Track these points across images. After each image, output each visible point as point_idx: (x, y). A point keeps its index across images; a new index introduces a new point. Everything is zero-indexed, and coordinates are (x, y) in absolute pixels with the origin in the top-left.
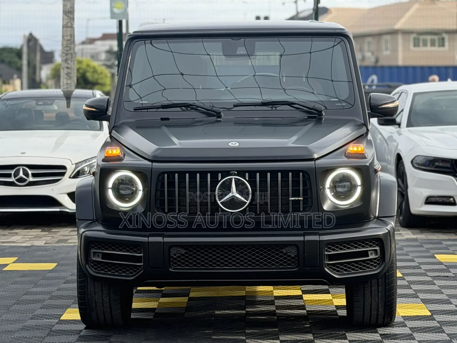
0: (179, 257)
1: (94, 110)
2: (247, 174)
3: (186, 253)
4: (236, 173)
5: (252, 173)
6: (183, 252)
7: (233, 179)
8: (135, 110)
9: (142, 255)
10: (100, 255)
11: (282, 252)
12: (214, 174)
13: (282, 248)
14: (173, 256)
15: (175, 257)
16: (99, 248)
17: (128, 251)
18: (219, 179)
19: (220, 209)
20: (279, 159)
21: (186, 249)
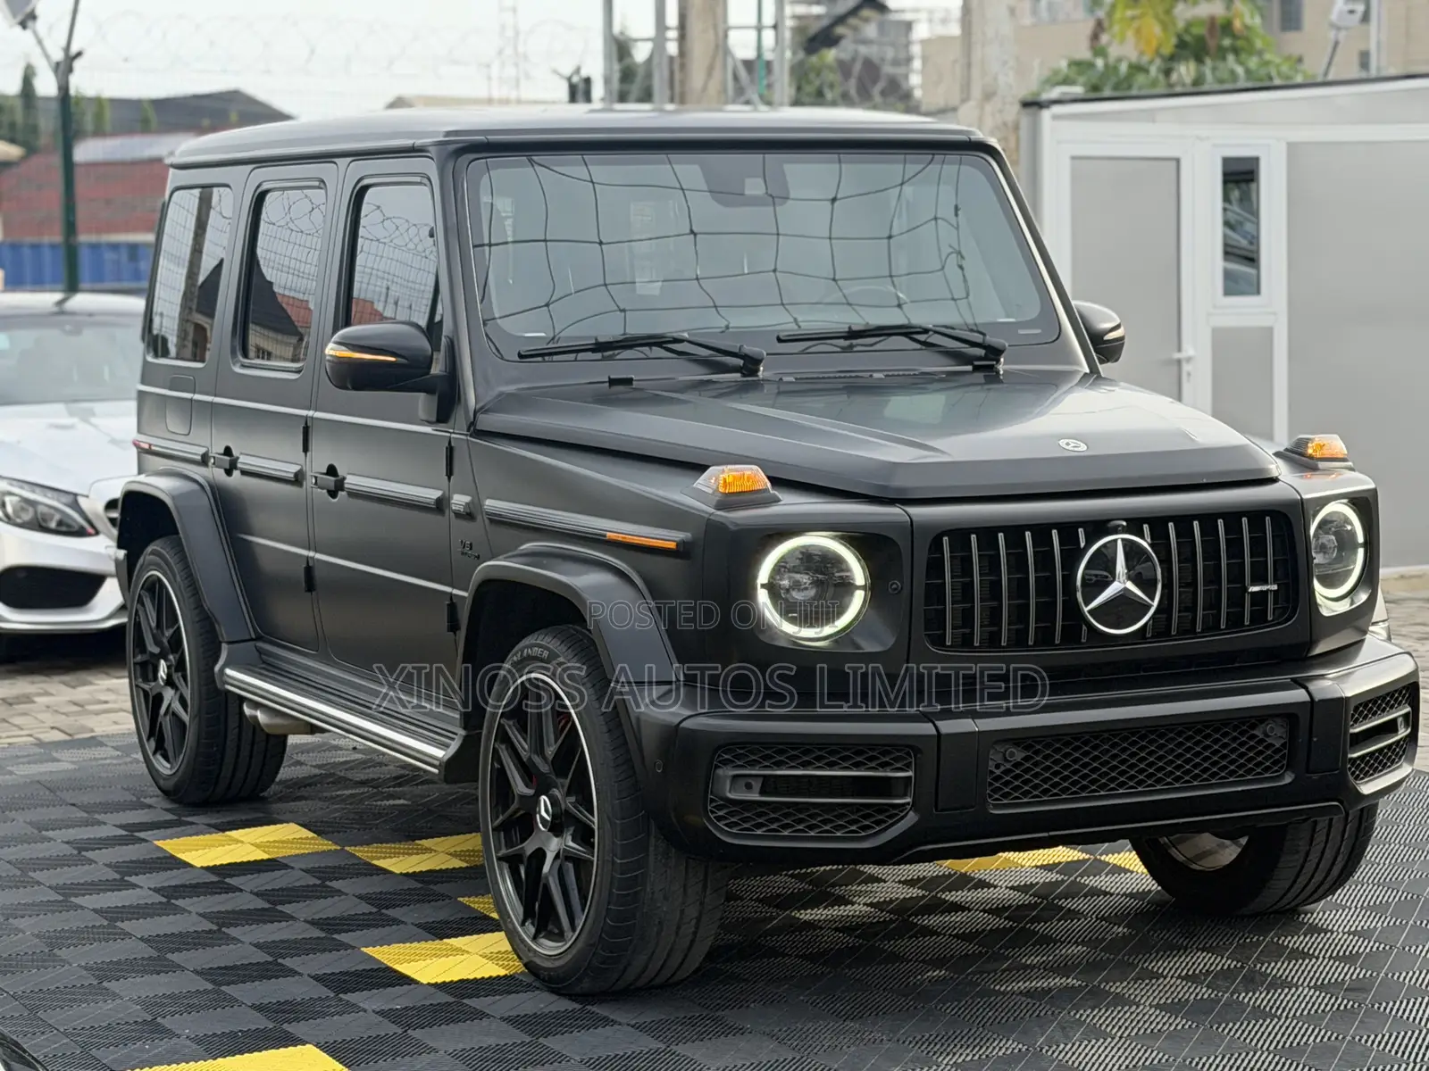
0: (1007, 772)
1: (393, 359)
2: (1146, 527)
3: (1026, 759)
4: (1124, 523)
5: (1157, 523)
6: (1019, 755)
7: (1120, 543)
8: (521, 356)
9: (910, 773)
10: (757, 785)
11: (1253, 737)
12: (1068, 529)
13: (1253, 727)
14: (993, 769)
15: (998, 772)
16: (752, 764)
17: (857, 765)
18: (1082, 545)
19: (1084, 627)
20: (1205, 481)
21: (1027, 748)
